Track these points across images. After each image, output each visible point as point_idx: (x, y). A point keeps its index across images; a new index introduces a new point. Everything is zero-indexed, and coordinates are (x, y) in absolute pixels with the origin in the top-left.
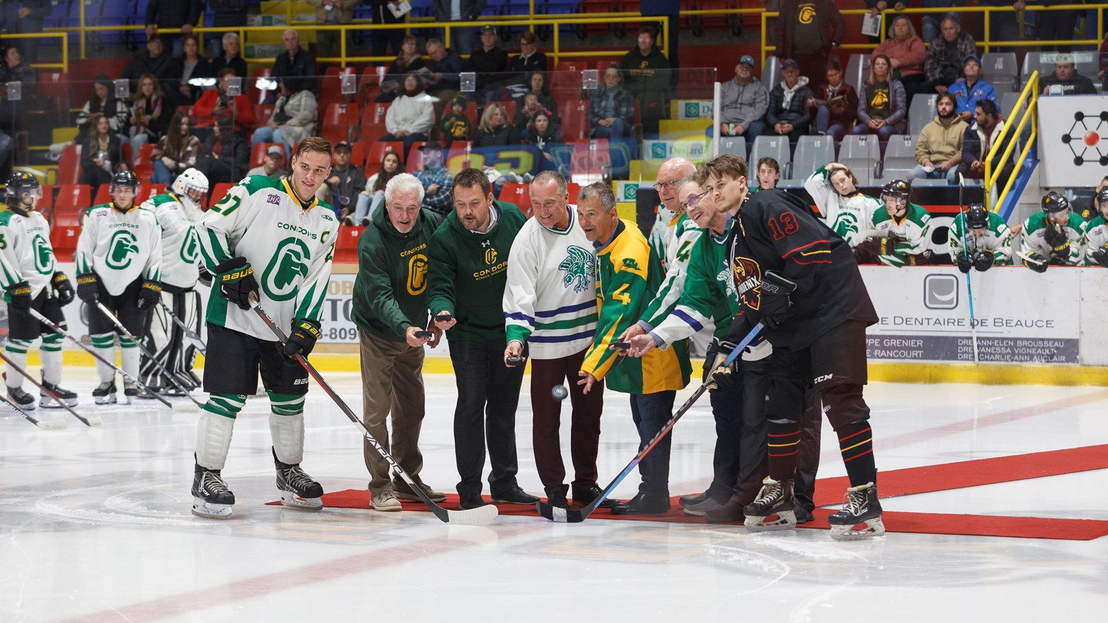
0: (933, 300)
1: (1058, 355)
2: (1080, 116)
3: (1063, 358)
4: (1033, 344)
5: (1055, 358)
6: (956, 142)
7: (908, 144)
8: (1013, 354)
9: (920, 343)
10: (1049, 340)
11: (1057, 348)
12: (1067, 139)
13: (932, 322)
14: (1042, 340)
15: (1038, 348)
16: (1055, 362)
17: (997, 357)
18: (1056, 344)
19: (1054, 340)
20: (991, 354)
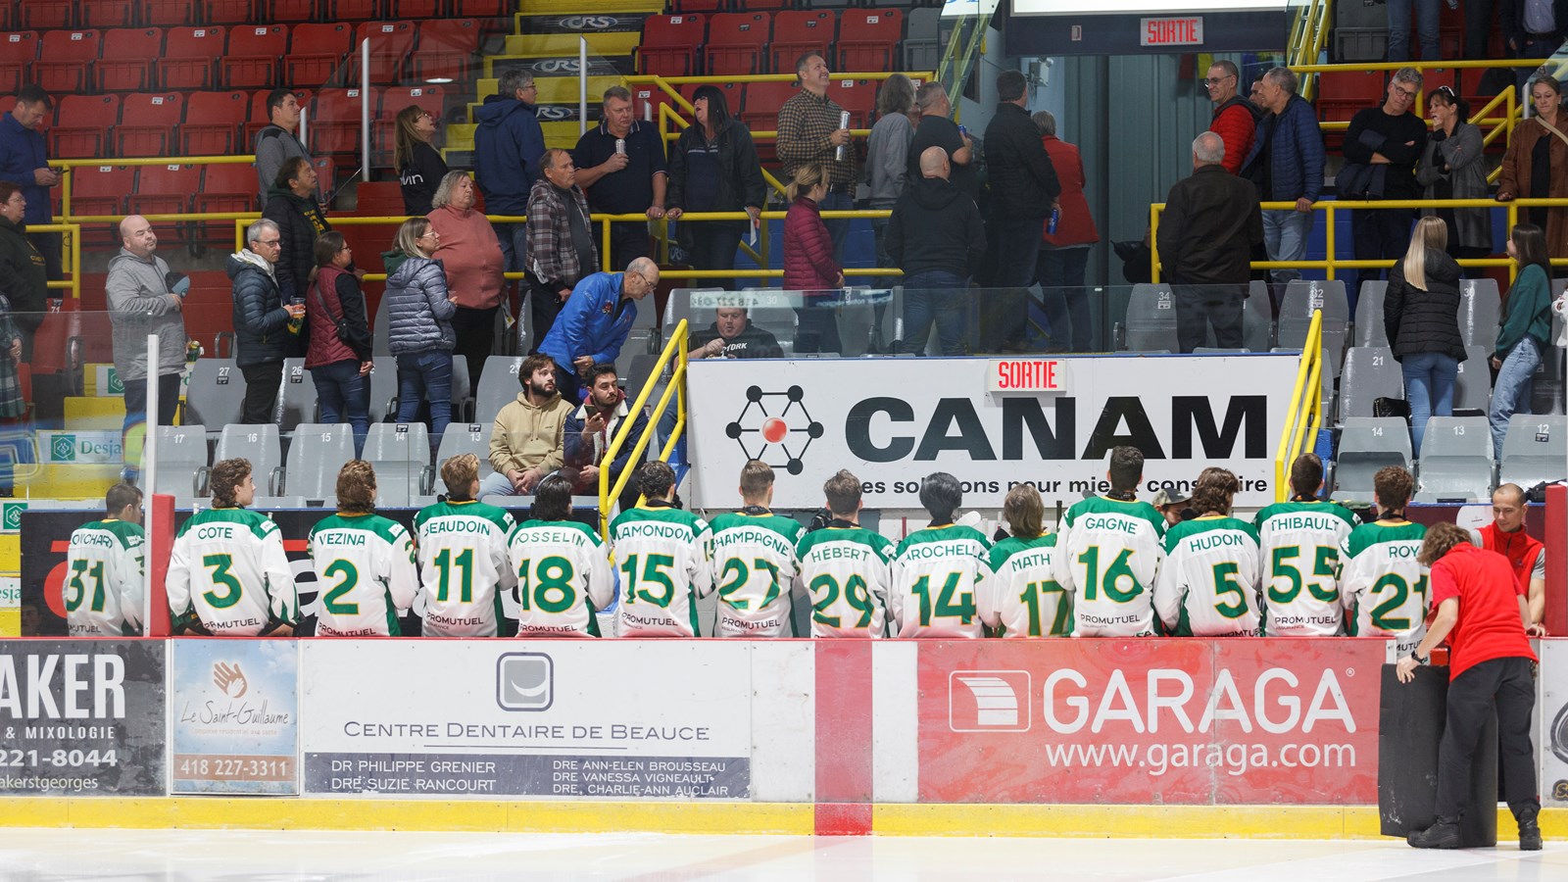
0: (512, 695)
1: (717, 784)
2: (754, 394)
3: (724, 789)
4: (676, 766)
5: (711, 790)
6: (552, 433)
7: (476, 437)
8: (643, 784)
9: (491, 767)
10: (701, 760)
11: (715, 774)
12: (734, 430)
13: (510, 732)
14: (690, 760)
15: (683, 773)
16: (711, 795)
17: (618, 788)
18: (713, 767)
19: (710, 760)
20: (607, 783)
